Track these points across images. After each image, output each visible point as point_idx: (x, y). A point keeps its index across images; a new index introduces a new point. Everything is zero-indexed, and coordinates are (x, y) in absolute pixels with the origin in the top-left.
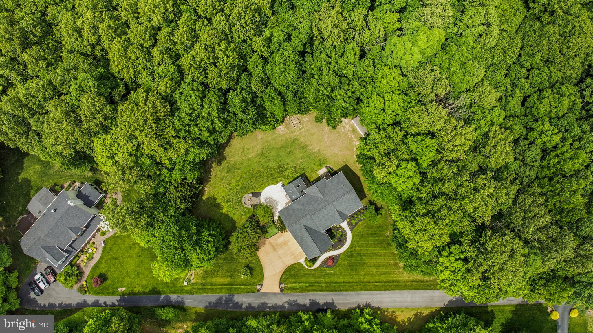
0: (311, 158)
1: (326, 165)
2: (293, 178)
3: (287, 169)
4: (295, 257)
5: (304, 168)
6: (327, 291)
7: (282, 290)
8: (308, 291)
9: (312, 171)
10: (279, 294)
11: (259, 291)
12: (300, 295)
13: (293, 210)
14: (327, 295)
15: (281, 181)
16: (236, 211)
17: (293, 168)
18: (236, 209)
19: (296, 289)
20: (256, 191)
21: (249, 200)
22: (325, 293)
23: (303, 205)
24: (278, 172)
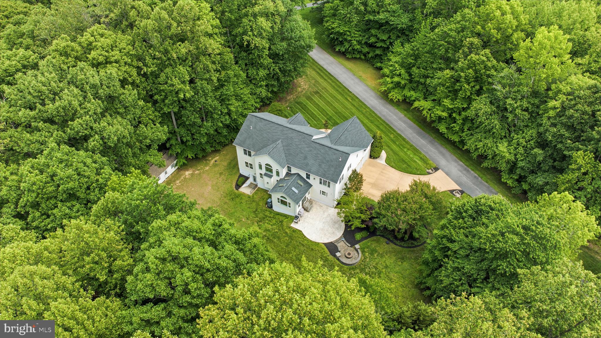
0: (233, 210)
1: (236, 191)
2: (277, 217)
3: (266, 230)
4: (384, 169)
5: (254, 212)
6: (395, 131)
7: (436, 169)
8: (411, 146)
9: (253, 201)
10: (443, 170)
11: (462, 192)
12: (424, 151)
13: (320, 165)
14: (399, 130)
15: (290, 227)
16: (380, 267)
17: (261, 223)
18: (376, 268)
19: (421, 158)
20: (329, 253)
21: (349, 254)
22: (399, 132)
23: (305, 158)
24: (279, 238)
